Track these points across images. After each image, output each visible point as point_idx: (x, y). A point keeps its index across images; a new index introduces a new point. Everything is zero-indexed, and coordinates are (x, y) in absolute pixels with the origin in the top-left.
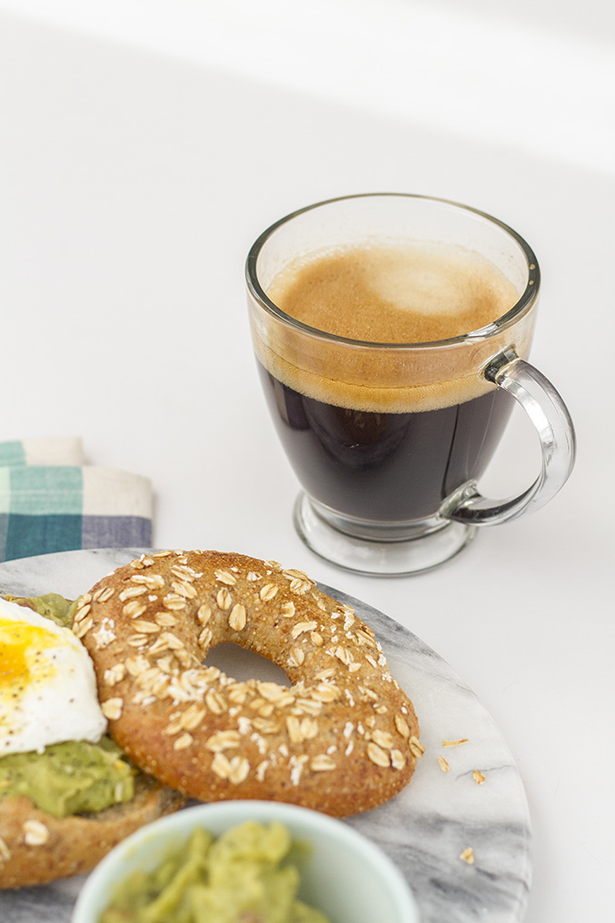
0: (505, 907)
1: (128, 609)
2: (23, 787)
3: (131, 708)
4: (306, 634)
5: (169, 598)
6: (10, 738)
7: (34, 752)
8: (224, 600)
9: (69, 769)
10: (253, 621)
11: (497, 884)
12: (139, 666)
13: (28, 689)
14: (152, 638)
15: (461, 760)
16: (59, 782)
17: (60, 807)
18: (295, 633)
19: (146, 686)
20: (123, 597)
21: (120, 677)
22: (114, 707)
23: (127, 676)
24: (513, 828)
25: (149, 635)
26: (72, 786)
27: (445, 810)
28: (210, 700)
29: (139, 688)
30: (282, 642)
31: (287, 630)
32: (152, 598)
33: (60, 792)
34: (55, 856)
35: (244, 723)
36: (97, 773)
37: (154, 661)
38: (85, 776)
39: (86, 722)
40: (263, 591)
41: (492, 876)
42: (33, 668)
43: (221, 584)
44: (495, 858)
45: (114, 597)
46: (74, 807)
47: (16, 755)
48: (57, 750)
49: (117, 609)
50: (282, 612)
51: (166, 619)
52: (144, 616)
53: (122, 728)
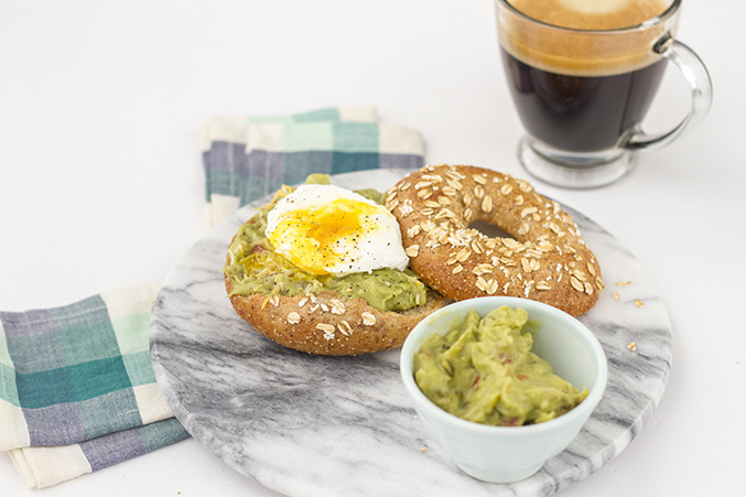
0: (657, 375)
1: (420, 194)
2: (361, 292)
3: (425, 250)
4: (531, 215)
5: (445, 189)
6: (352, 264)
7: (366, 273)
8: (479, 193)
9: (388, 284)
10: (497, 207)
11: (651, 362)
12: (429, 226)
13: (362, 236)
14: (436, 210)
15: (627, 294)
16: (382, 290)
17: (383, 306)
18: (523, 214)
19: (434, 238)
20: (417, 187)
21: (417, 232)
22: (413, 250)
23: (421, 231)
24: (661, 332)
25: (434, 209)
26: (391, 293)
27: (618, 322)
28: (473, 245)
29: (429, 238)
30: (515, 221)
31: (518, 213)
32: (435, 188)
33: (384, 296)
34: (380, 334)
35: (495, 260)
36: (405, 287)
37: (438, 223)
38: (397, 288)
39: (397, 258)
40: (503, 189)
41: (647, 358)
42: (363, 225)
43: (477, 183)
44: (649, 348)
45: (411, 188)
46: (391, 306)
47: (355, 274)
48: (379, 273)
49: (414, 195)
50: (515, 201)
51: (444, 200)
52: (430, 198)
53: (419, 262)
